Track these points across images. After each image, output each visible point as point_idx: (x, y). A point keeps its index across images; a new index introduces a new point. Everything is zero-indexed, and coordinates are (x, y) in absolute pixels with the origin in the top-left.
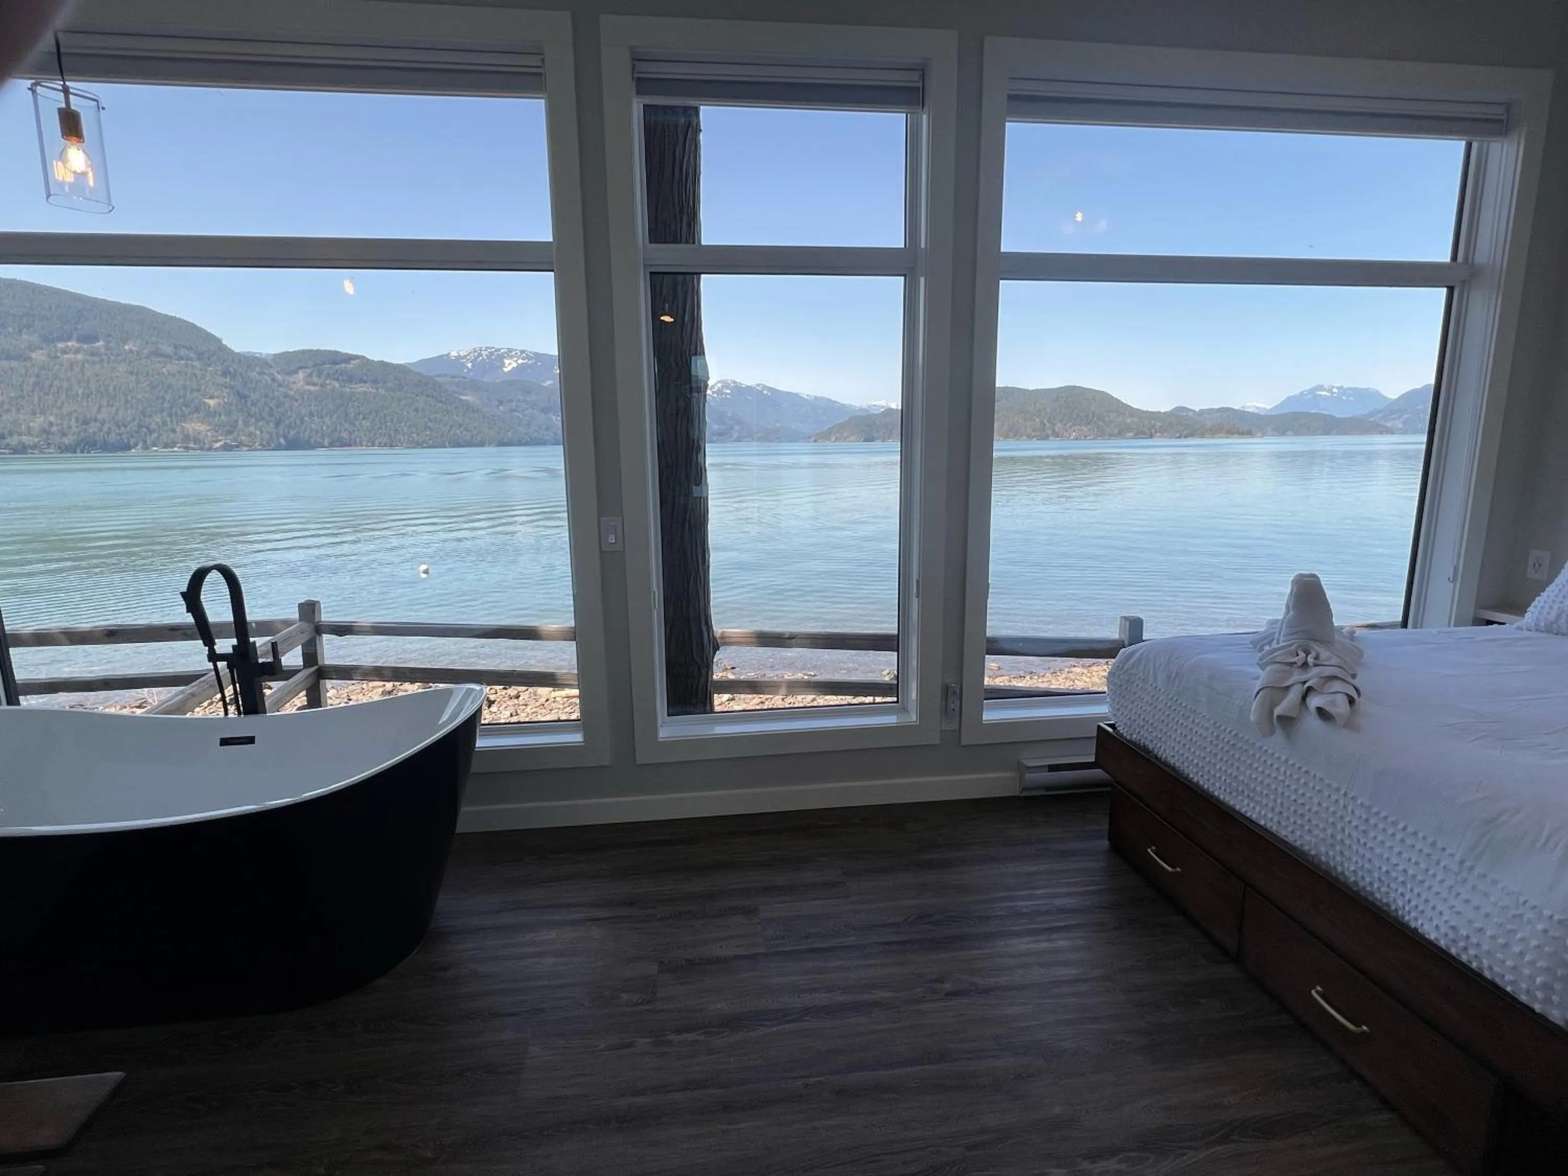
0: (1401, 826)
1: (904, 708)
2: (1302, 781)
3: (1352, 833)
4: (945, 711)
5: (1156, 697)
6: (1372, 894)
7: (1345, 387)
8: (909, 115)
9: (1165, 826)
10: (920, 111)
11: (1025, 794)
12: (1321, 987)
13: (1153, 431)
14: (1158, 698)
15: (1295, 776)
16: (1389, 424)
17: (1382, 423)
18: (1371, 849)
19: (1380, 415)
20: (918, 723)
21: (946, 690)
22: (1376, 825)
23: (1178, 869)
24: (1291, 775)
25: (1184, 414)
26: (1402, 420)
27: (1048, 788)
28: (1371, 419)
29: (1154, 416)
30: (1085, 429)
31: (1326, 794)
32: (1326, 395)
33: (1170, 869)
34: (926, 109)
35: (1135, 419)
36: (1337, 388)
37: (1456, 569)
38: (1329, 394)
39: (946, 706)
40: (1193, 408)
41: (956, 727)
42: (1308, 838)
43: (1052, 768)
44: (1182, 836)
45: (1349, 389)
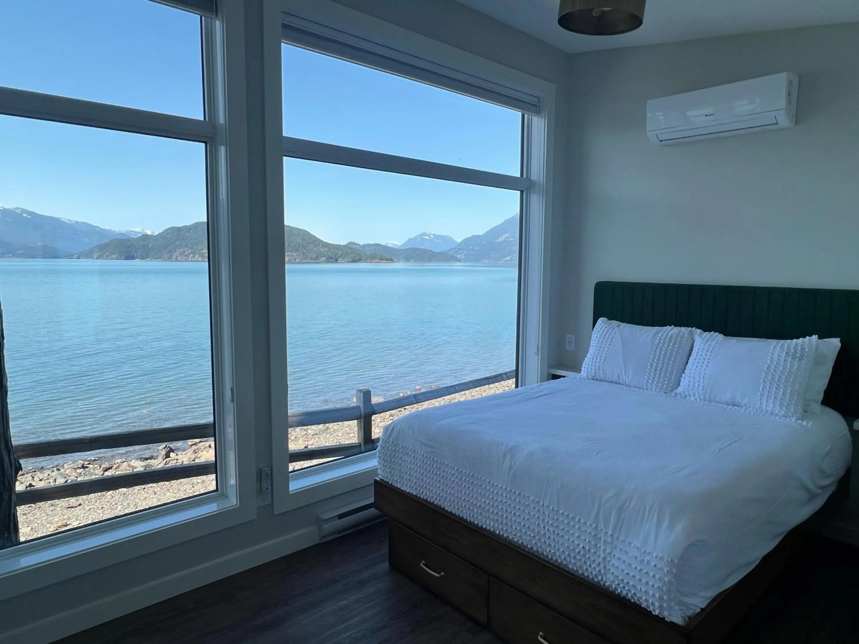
0: (577, 520)
1: (223, 495)
2: (517, 500)
3: (550, 529)
4: (260, 491)
5: (416, 457)
6: (567, 566)
7: (437, 234)
8: (203, 18)
9: (429, 543)
10: (214, 17)
11: (324, 541)
12: (543, 633)
13: (337, 257)
14: (417, 458)
15: (513, 498)
16: (458, 256)
17: (455, 255)
18: (562, 536)
19: (453, 251)
20: (238, 506)
21: (260, 472)
22: (563, 521)
23: (443, 573)
24: (510, 498)
25: (355, 246)
26: (464, 254)
27: (340, 532)
28: (450, 253)
29: (338, 247)
30: (294, 254)
31: (532, 506)
32: (427, 239)
33: (437, 575)
34: (220, 16)
35: (326, 249)
36: (433, 235)
37: (538, 347)
38: (428, 238)
39: (261, 485)
40: (360, 244)
41: (270, 502)
42: (524, 537)
43: (341, 516)
44: (444, 551)
45: (438, 236)
